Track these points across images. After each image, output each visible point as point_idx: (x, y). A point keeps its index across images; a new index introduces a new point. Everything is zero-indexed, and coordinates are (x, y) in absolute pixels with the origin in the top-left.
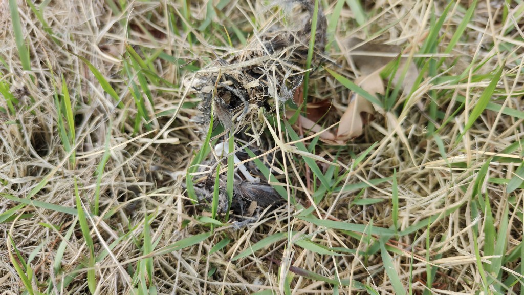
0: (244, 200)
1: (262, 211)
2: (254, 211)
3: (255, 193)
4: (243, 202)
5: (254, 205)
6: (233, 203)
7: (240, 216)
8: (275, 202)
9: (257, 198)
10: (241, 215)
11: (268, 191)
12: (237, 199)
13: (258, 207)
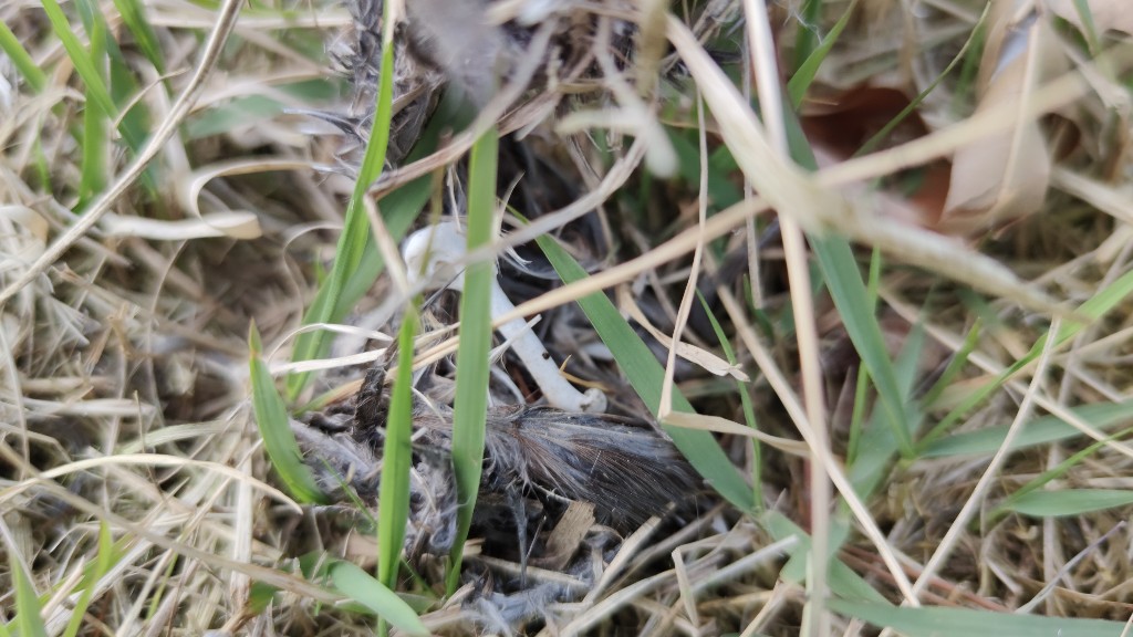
0: (532, 495)
1: (612, 546)
2: (576, 545)
3: (584, 465)
4: (529, 507)
5: (579, 520)
6: (479, 507)
7: (510, 567)
8: (672, 506)
9: (595, 488)
10: (517, 560)
11: (644, 453)
12: (502, 491)
13: (599, 528)
